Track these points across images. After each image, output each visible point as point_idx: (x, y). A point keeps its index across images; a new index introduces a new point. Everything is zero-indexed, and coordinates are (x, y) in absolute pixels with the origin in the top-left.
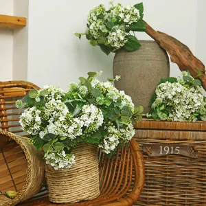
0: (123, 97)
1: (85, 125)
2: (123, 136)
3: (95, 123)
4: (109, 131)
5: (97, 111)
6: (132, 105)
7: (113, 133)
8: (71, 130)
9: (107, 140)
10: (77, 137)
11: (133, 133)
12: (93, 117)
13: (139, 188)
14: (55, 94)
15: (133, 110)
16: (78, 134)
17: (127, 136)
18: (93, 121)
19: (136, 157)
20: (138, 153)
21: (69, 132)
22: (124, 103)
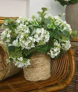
0: (65, 25)
1: (36, 41)
2: (63, 48)
3: (43, 40)
4: (54, 45)
5: (46, 33)
6: (70, 29)
7: (57, 46)
8: (27, 44)
9: (53, 50)
10: (31, 48)
11: (70, 46)
12: (42, 36)
13: (71, 77)
14: (25, 22)
15: (71, 33)
16: (32, 47)
17: (66, 47)
18: (42, 39)
19: (71, 58)
20: (72, 56)
21: (25, 45)
22: (65, 28)
